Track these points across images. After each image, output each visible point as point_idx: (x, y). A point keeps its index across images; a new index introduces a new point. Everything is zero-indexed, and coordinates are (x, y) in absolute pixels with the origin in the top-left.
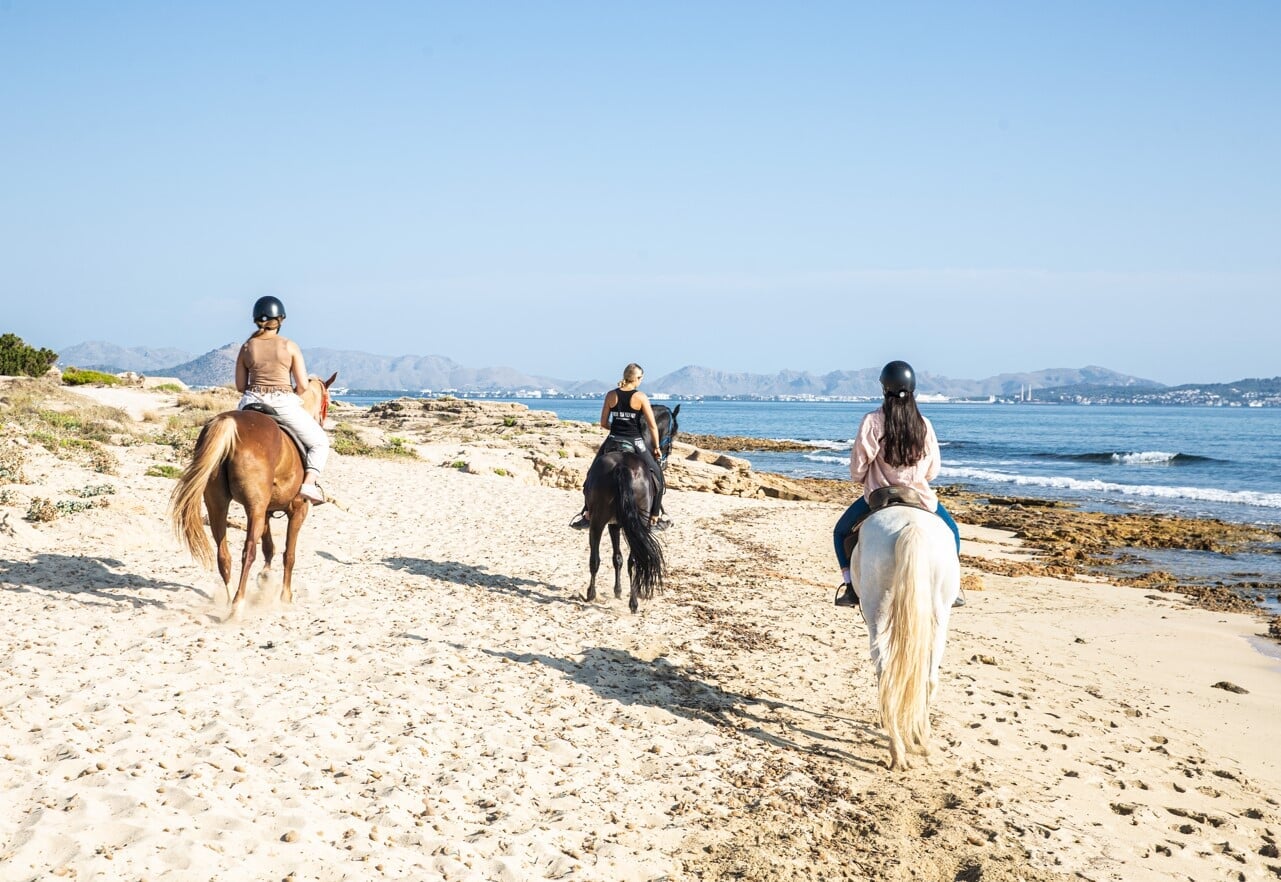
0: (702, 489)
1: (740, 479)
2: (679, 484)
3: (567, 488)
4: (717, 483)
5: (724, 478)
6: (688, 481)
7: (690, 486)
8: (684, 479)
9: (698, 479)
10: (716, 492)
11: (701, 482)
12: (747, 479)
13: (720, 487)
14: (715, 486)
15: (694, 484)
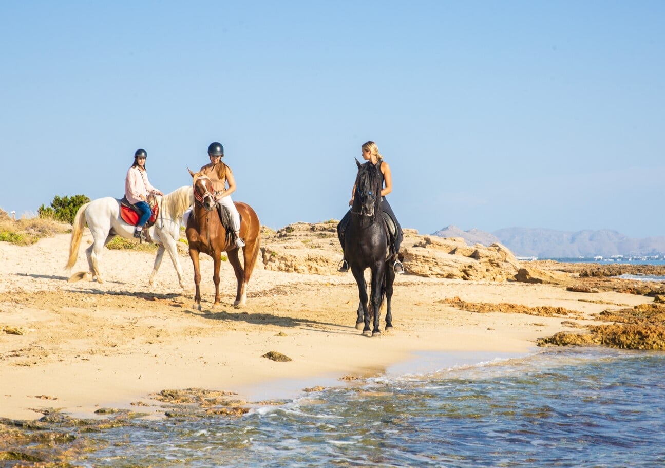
0: (450, 276)
1: (490, 268)
2: (429, 273)
3: (287, 271)
4: (465, 271)
5: (470, 267)
6: (437, 270)
7: (439, 274)
8: (433, 268)
9: (446, 268)
10: (465, 279)
11: (448, 270)
12: (497, 268)
13: (468, 275)
14: (463, 274)
15: (441, 272)
